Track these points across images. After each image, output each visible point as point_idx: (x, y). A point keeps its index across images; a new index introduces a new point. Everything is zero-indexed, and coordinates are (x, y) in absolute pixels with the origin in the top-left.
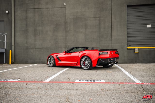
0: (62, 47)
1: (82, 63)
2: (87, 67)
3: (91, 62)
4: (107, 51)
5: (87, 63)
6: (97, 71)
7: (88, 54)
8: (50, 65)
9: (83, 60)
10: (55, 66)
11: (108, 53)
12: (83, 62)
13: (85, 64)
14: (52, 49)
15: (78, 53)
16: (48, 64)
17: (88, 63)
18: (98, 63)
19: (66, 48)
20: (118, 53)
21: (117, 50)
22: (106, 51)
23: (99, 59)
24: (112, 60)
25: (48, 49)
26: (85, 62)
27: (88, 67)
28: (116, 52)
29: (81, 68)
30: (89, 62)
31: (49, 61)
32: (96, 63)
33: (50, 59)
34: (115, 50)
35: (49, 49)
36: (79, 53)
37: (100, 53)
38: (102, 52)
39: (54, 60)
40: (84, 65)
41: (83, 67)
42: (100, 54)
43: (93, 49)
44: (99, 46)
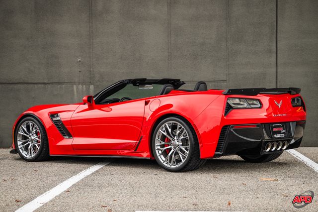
0: (77, 80)
1: (158, 143)
2: (179, 161)
3: (195, 139)
4: (259, 97)
5: (177, 142)
6: (217, 175)
7: (183, 109)
8: (24, 153)
9: (161, 131)
10: (45, 155)
11: (261, 103)
12: (163, 138)
13: (170, 149)
14: (31, 86)
15: (143, 102)
16: (16, 151)
17: (182, 145)
18: (224, 145)
19: (91, 83)
20: (303, 105)
21: (297, 90)
22: (256, 95)
23: (224, 128)
24: (279, 132)
25: (16, 86)
26: (170, 141)
27: (184, 158)
28: (293, 100)
29: (153, 163)
30: (185, 142)
31: (19, 139)
32: (215, 143)
33: (24, 127)
34: (290, 92)
35: (19, 86)
36: (146, 103)
37: (231, 102)
38: (237, 101)
39: (44, 133)
40: (165, 153)
41: (162, 159)
42: (229, 108)
43: (201, 88)
44: (224, 78)
